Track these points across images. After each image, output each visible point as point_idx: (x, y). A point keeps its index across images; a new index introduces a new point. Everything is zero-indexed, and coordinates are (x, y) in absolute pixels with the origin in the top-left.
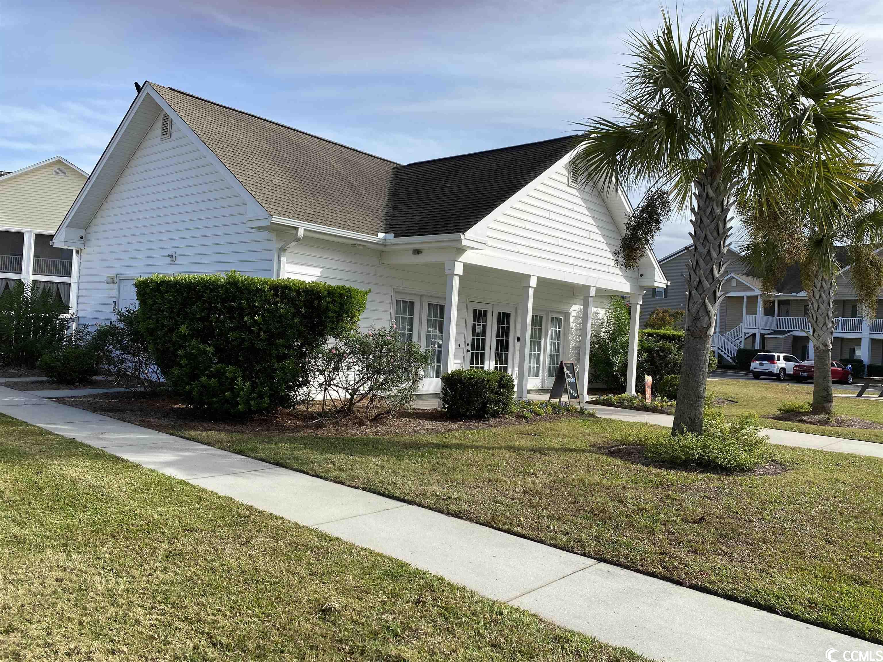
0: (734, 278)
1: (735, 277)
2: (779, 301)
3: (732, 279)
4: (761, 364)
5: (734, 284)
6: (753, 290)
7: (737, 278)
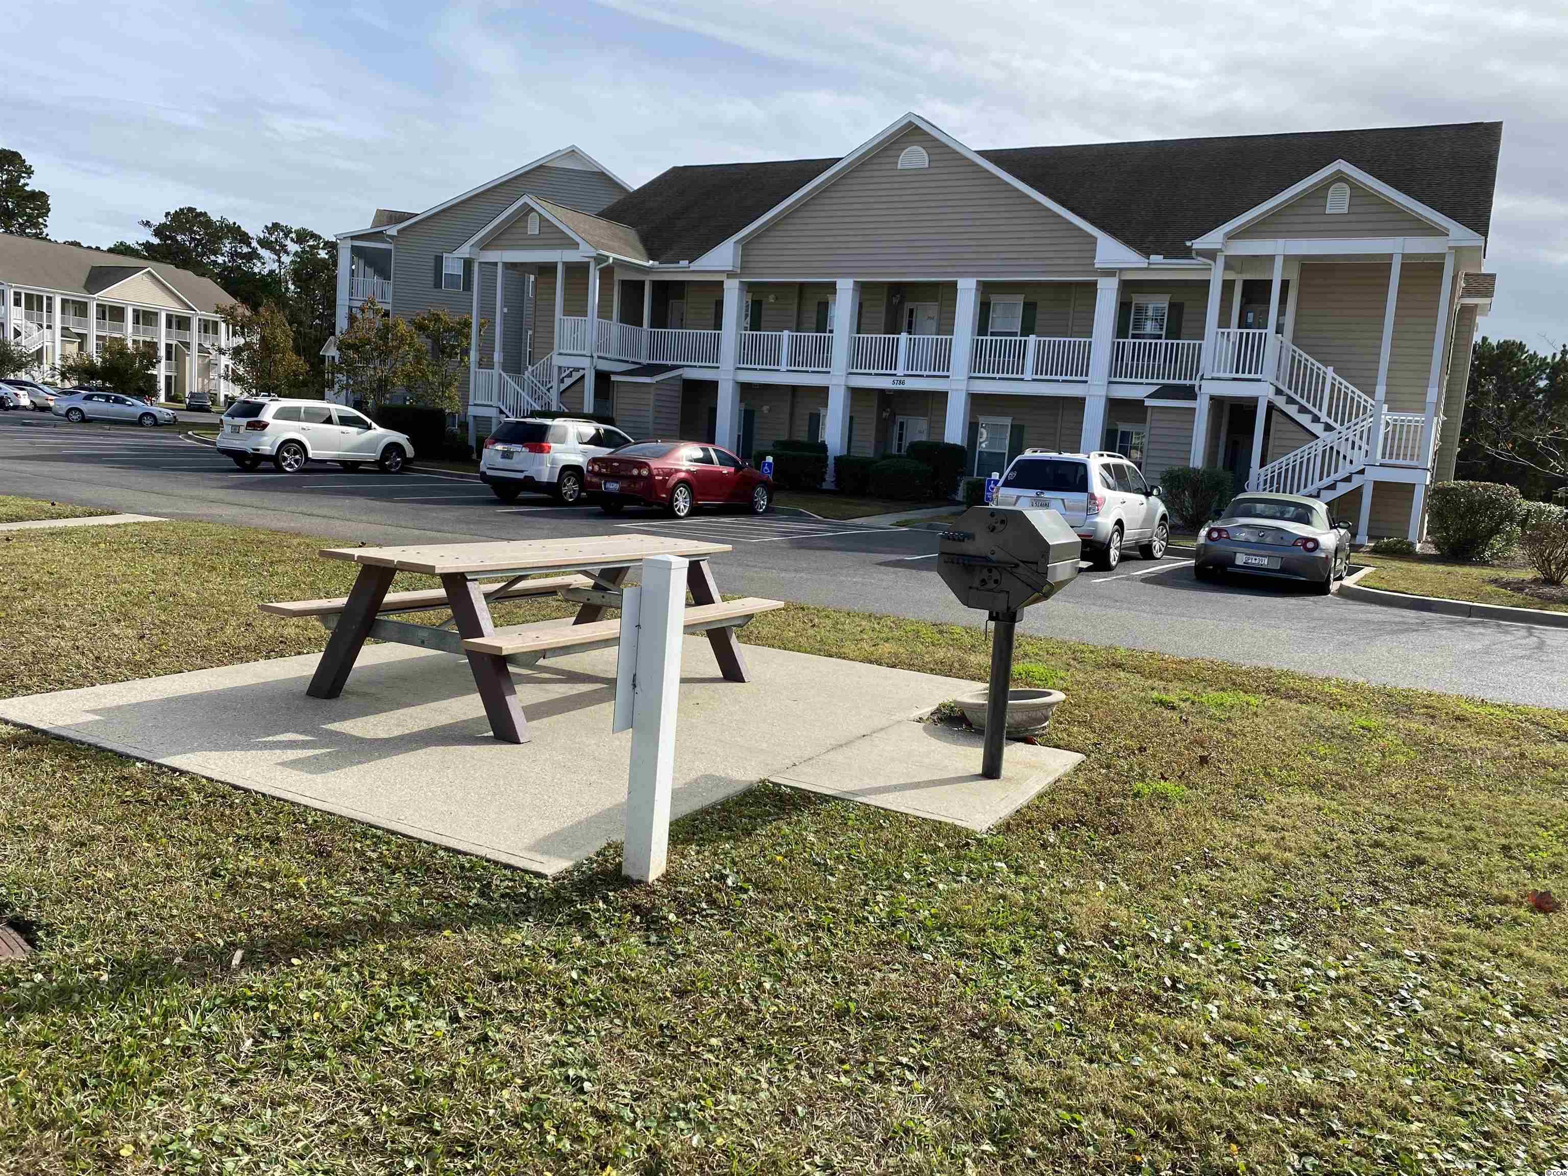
0: (533, 210)
1: (537, 207)
2: (656, 285)
3: (527, 214)
4: (507, 455)
5: (533, 228)
6: (575, 245)
7: (542, 211)
